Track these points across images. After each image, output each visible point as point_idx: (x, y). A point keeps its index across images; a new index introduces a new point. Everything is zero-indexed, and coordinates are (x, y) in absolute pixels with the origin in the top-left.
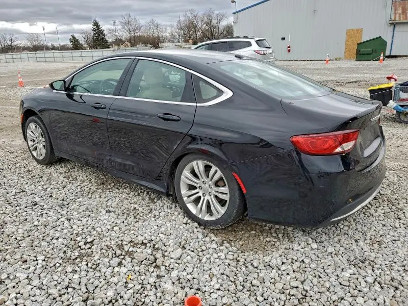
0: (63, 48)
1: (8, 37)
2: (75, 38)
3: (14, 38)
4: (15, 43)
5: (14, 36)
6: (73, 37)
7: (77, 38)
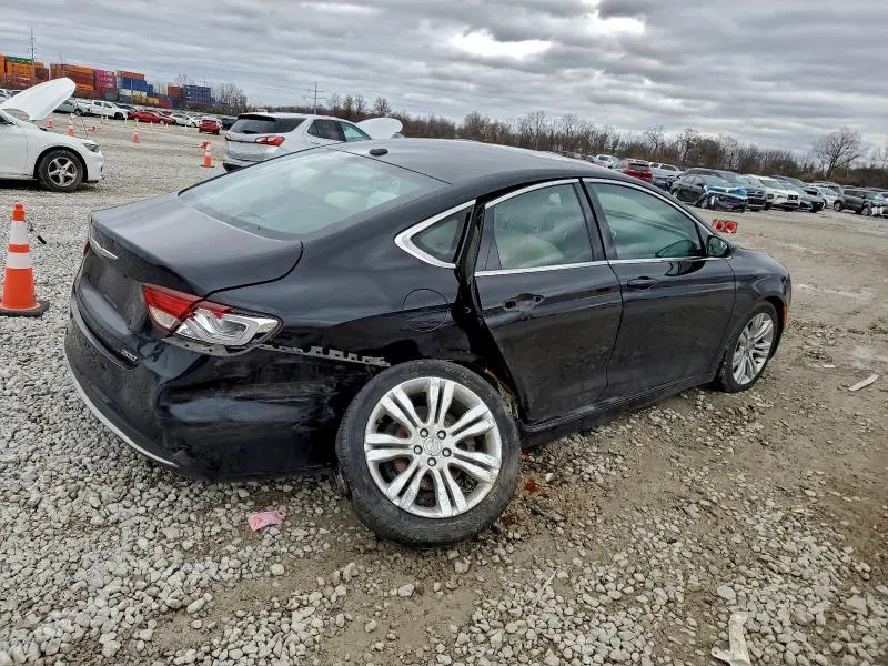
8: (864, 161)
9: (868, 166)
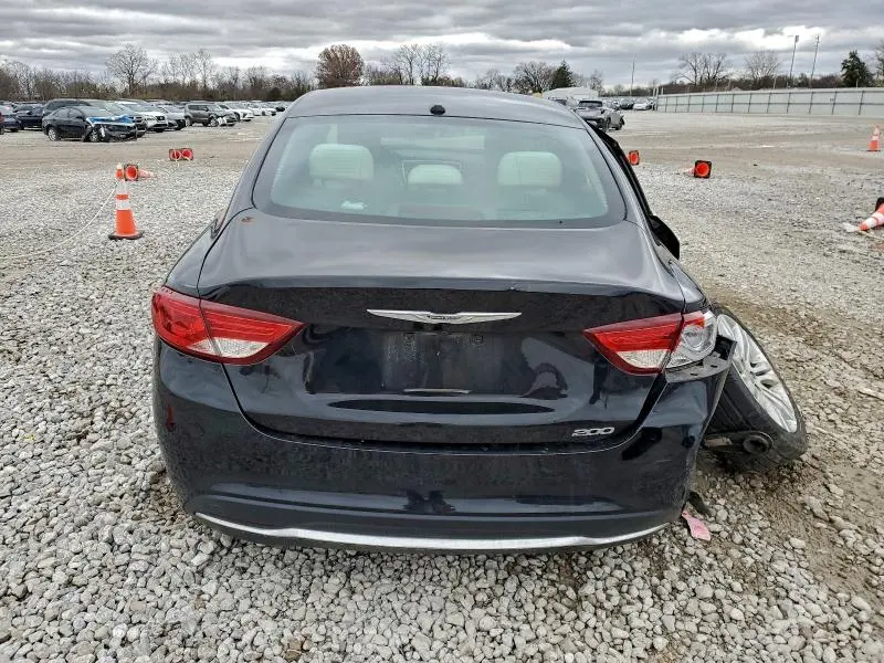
0: (827, 83)
1: (714, 60)
2: (858, 59)
3: (723, 64)
4: (723, 74)
5: (726, 59)
6: (853, 56)
7: (862, 60)
8: (156, 78)
9: (163, 82)
